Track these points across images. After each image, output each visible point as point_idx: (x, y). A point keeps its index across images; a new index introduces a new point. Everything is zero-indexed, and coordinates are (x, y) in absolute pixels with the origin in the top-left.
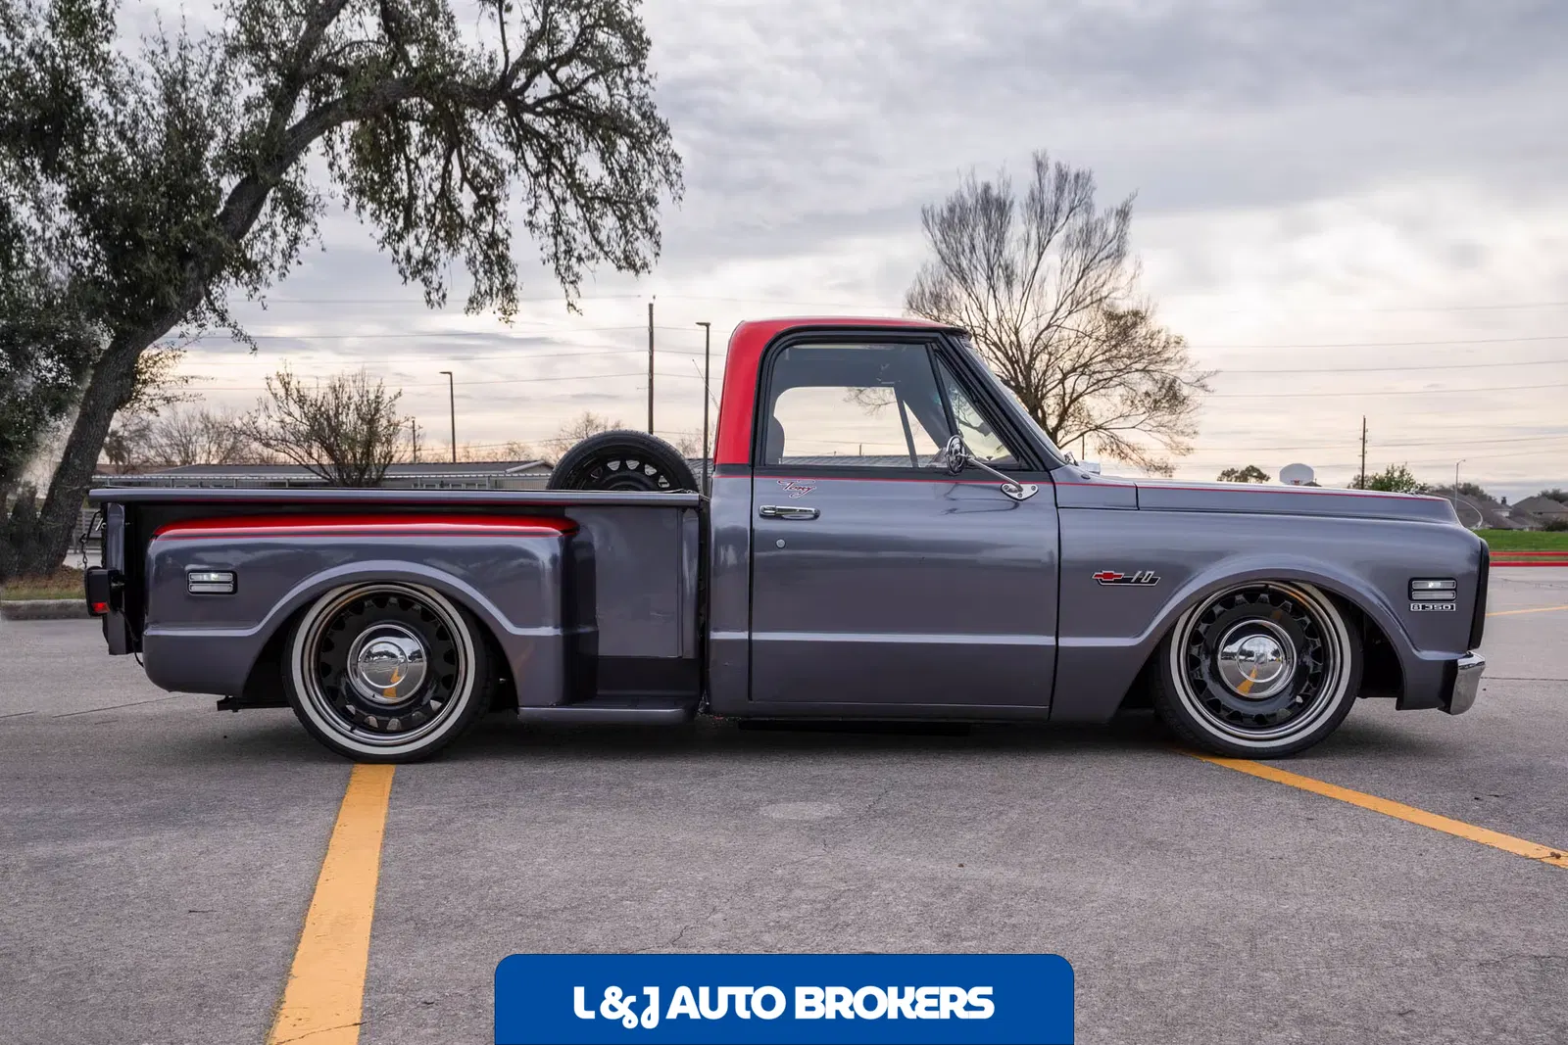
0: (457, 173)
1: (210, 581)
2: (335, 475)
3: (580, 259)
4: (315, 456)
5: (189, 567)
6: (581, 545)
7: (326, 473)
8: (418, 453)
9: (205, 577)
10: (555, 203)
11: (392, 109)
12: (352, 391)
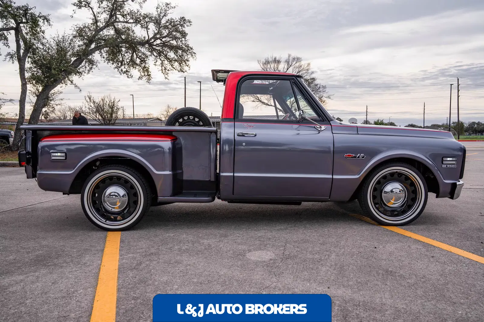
0: (135, 56)
1: (58, 156)
2: (103, 122)
3: (168, 70)
4: (98, 117)
5: (51, 151)
6: (178, 144)
7: (101, 122)
8: (124, 116)
9: (56, 154)
10: (162, 61)
11: (118, 46)
12: (107, 100)
